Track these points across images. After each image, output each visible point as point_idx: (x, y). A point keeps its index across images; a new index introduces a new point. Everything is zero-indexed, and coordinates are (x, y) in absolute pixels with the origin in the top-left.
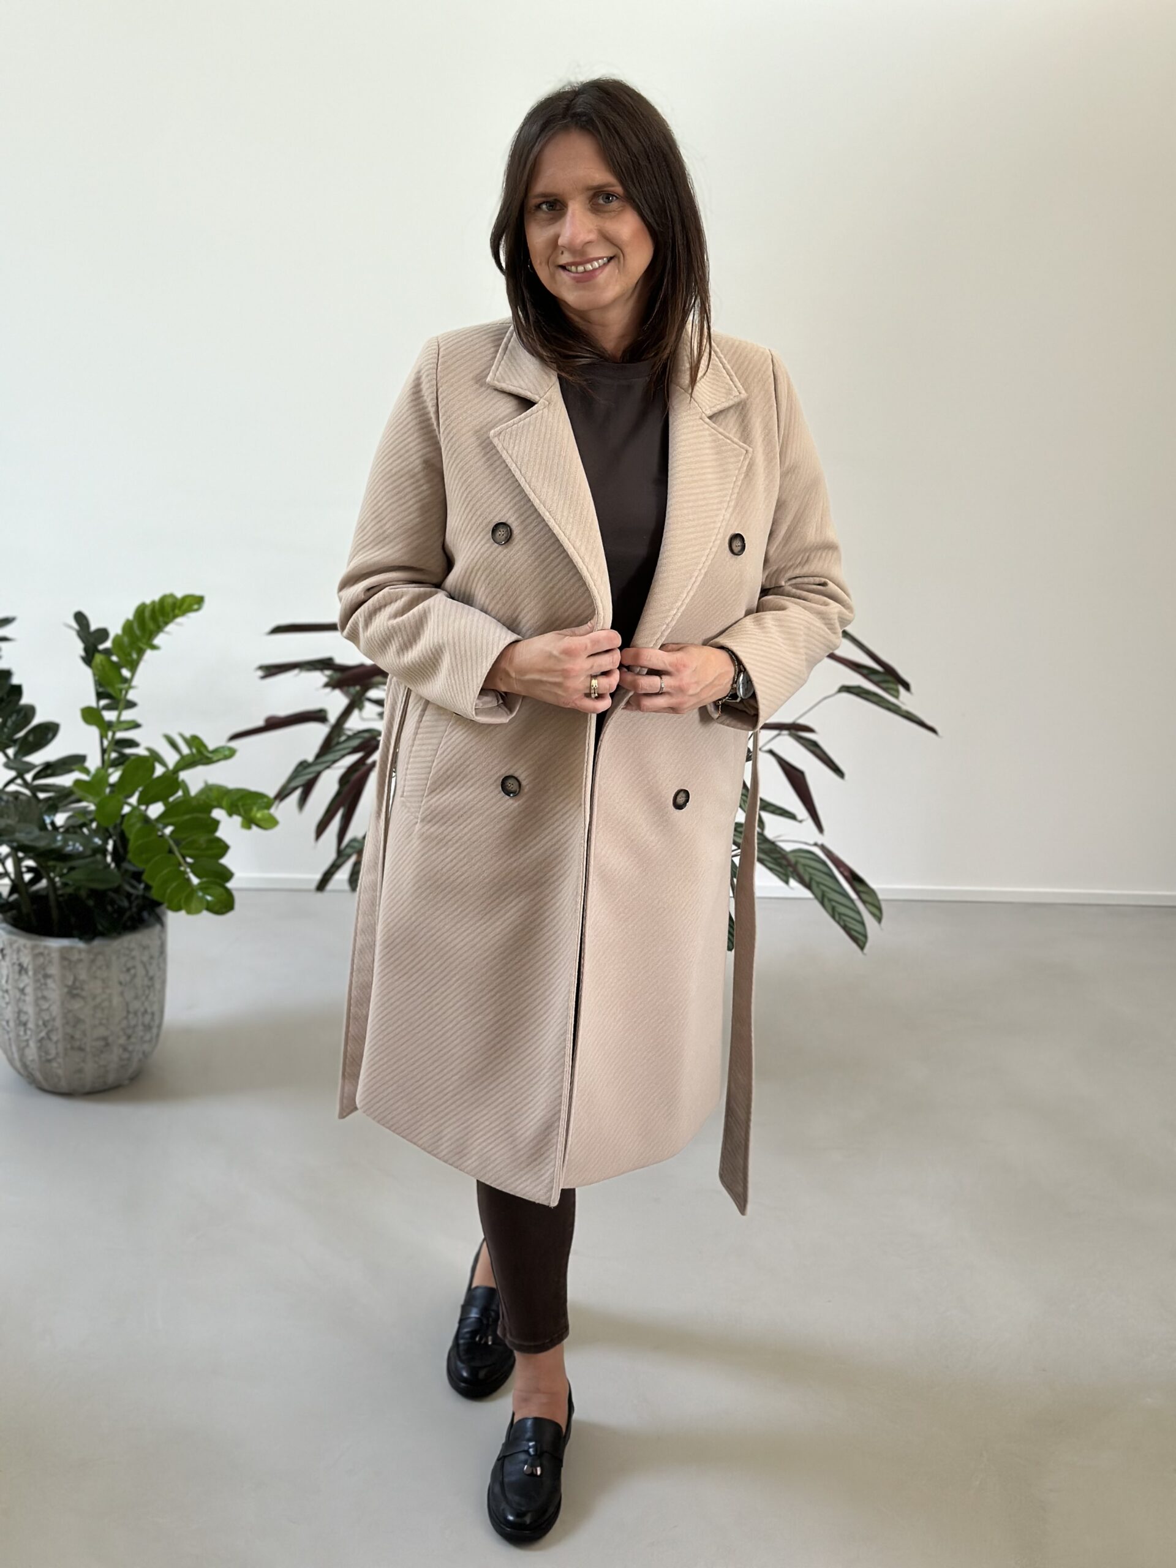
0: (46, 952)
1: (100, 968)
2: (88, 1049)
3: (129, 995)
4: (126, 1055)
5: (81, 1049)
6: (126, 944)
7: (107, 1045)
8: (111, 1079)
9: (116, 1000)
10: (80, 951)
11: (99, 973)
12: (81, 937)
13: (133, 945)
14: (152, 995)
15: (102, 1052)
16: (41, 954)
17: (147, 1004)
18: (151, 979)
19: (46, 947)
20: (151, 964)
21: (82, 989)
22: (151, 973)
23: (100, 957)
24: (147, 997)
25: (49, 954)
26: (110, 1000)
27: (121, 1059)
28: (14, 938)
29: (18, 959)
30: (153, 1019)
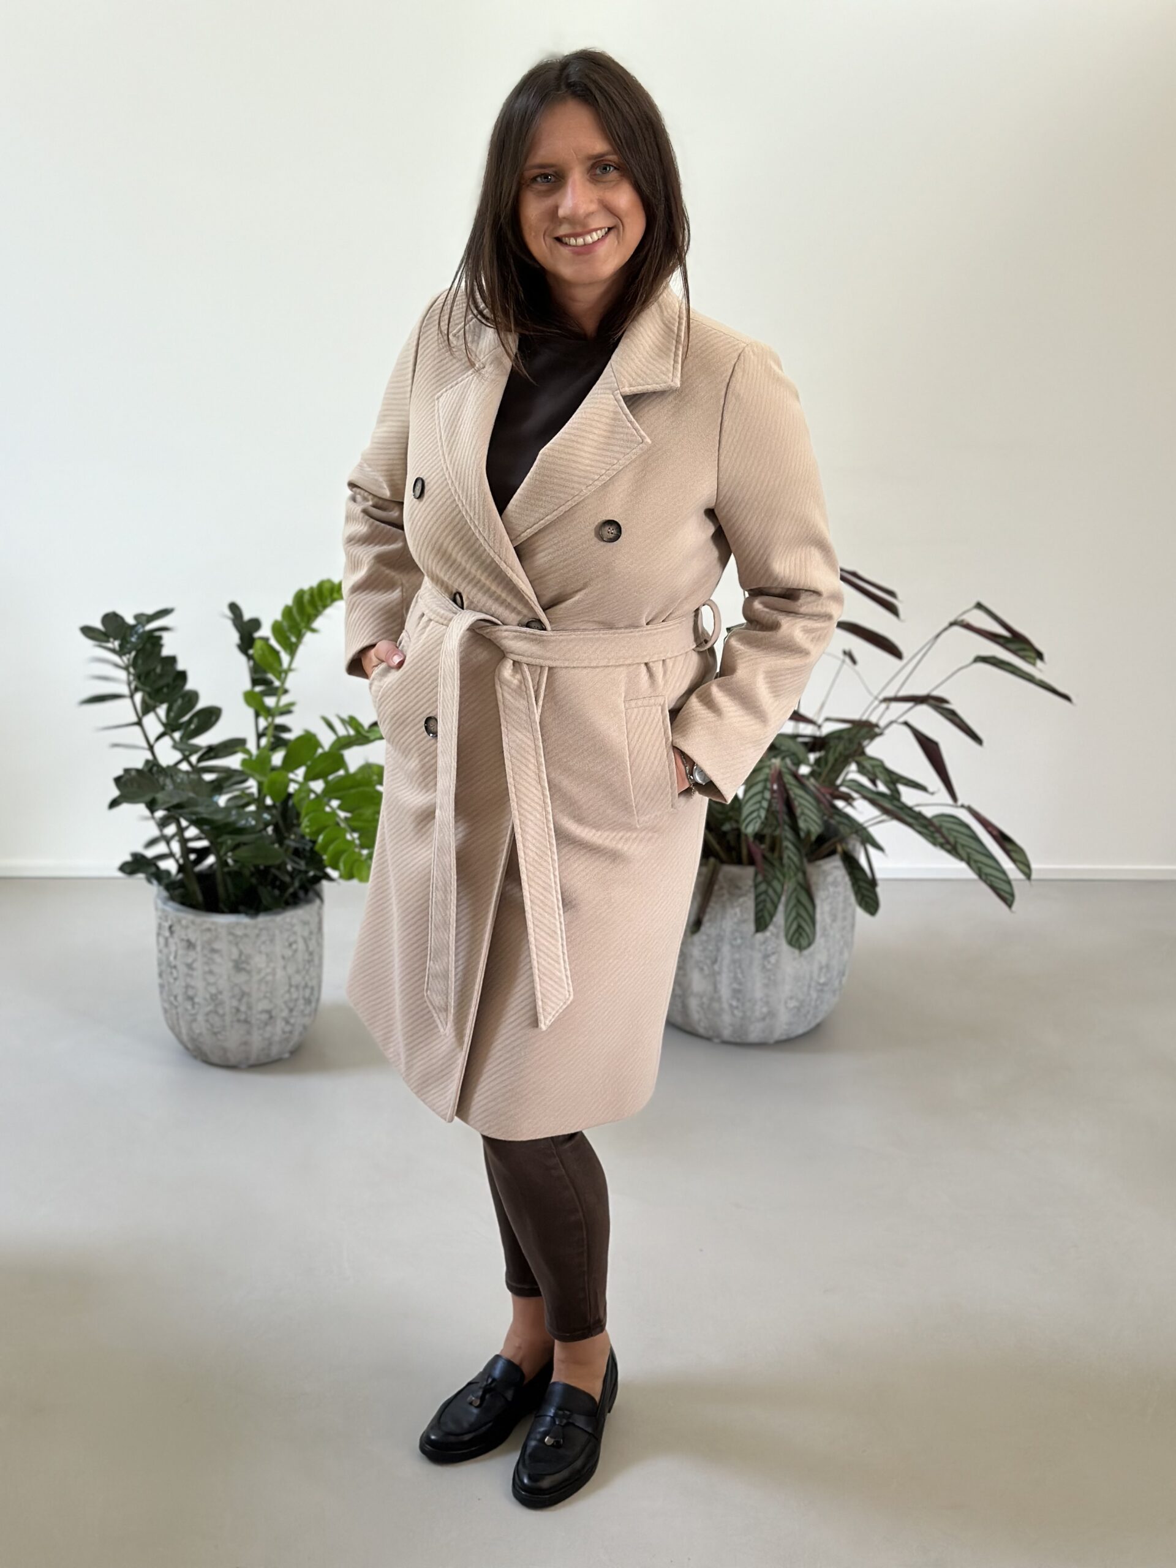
0: (213, 927)
1: (264, 943)
2: (253, 1021)
3: (291, 970)
4: (288, 1028)
5: (246, 1021)
6: (288, 920)
7: (271, 1017)
8: (275, 1051)
9: (280, 973)
10: (246, 926)
11: (263, 948)
12: (246, 913)
13: (295, 921)
14: (312, 969)
15: (266, 1024)
16: (209, 930)
17: (307, 978)
18: (311, 954)
19: (213, 923)
20: (310, 939)
21: (248, 964)
22: (311, 949)
23: (264, 933)
24: (308, 971)
25: (216, 930)
26: (274, 973)
27: (284, 1032)
28: (181, 915)
29: (186, 935)
30: (312, 993)
